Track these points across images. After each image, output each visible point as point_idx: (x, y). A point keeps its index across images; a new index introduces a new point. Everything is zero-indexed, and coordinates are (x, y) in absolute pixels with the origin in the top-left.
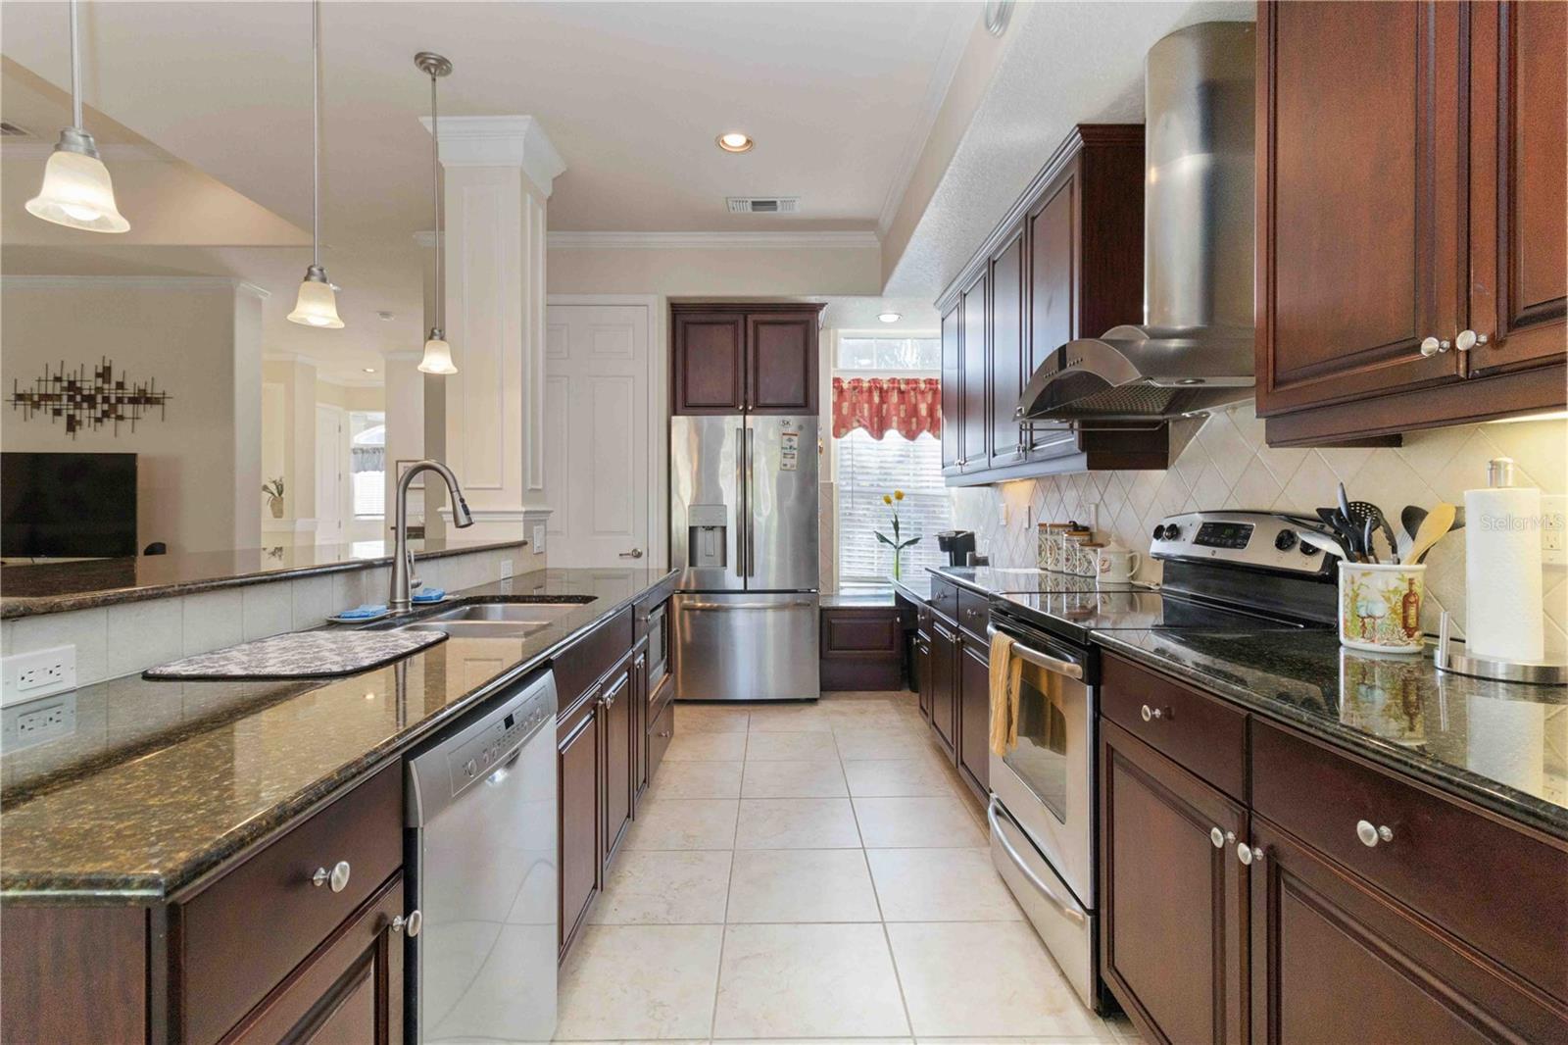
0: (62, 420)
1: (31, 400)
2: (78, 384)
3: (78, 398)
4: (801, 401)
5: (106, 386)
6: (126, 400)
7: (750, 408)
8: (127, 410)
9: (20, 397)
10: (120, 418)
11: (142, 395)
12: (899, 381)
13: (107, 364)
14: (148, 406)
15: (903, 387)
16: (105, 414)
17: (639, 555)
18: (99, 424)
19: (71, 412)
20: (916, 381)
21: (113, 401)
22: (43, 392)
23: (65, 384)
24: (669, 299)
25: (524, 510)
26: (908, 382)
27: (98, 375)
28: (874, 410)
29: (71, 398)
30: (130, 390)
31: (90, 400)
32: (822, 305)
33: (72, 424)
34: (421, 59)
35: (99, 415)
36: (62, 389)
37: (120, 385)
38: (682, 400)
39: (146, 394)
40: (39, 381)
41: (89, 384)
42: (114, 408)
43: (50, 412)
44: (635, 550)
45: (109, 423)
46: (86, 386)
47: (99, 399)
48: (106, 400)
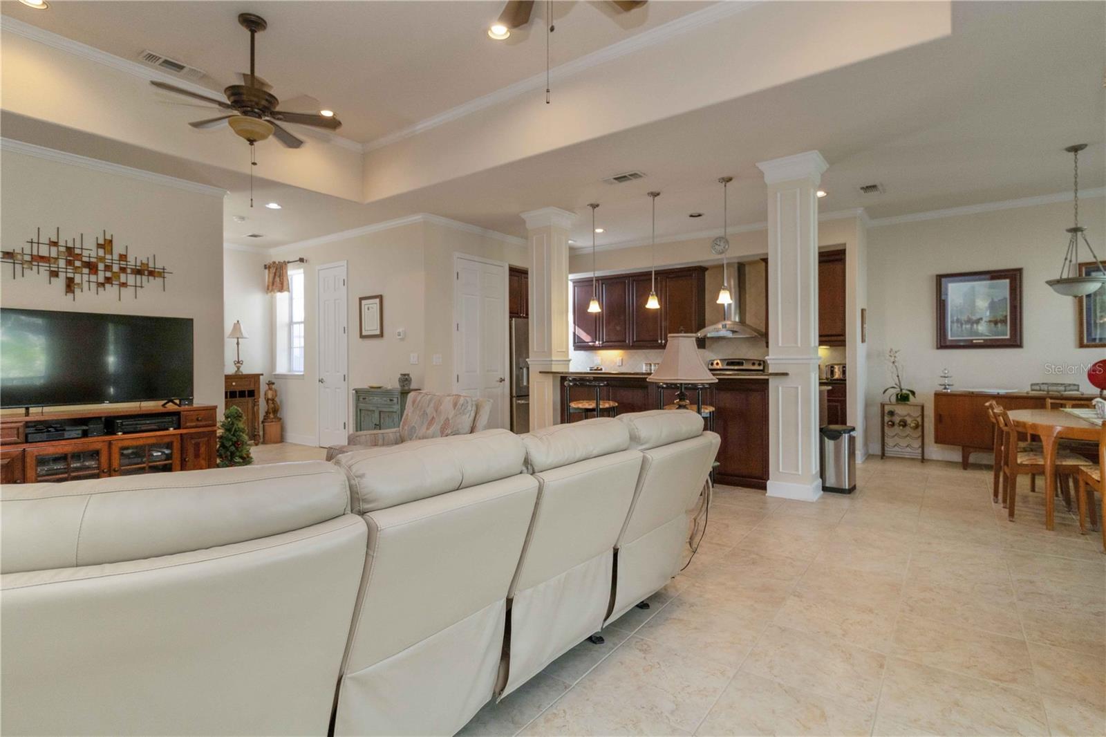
0: (61, 282)
1: (23, 258)
2: (78, 251)
3: (78, 264)
5: (108, 256)
6: (129, 271)
8: (130, 279)
10: (124, 285)
11: (146, 268)
13: (108, 237)
14: (151, 278)
18: (101, 289)
19: (70, 275)
21: (116, 268)
22: (35, 253)
23: (62, 249)
27: (99, 246)
29: (69, 263)
30: (132, 262)
33: (70, 286)
35: (101, 280)
36: (59, 253)
37: (123, 257)
39: (148, 267)
40: (29, 242)
41: (90, 252)
42: (117, 276)
43: (45, 272)
45: (112, 289)
46: (85, 253)
47: (101, 266)
48: (108, 268)
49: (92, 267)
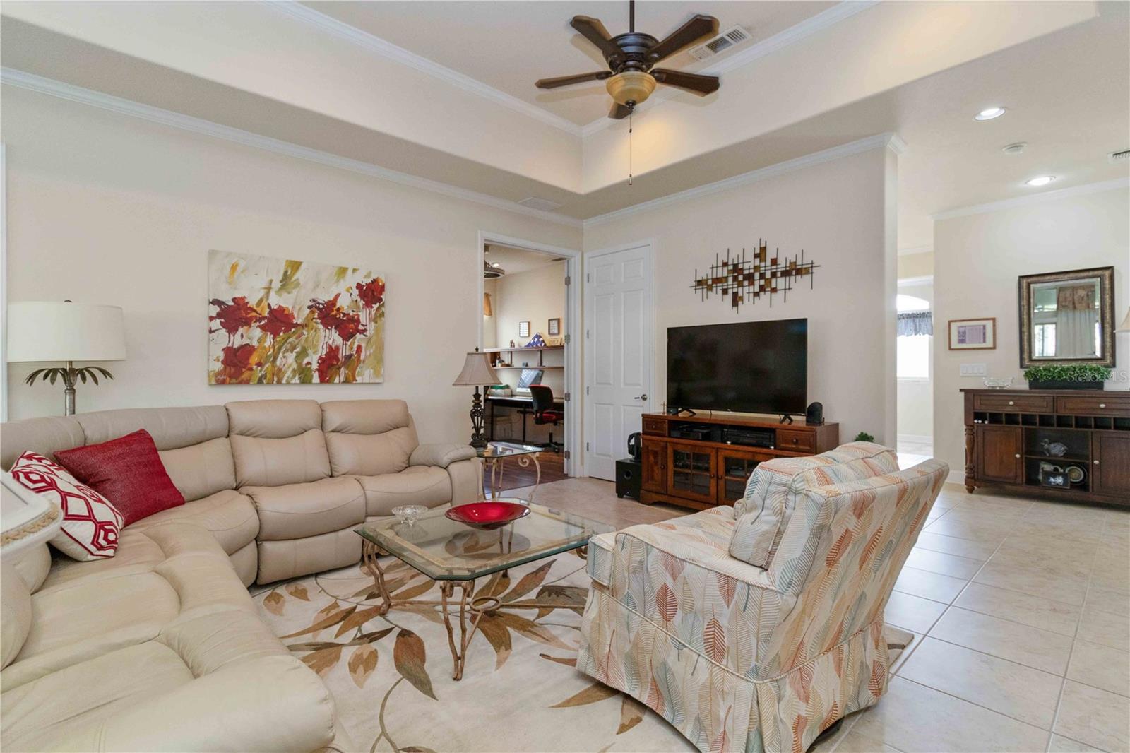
0: (729, 297)
1: (706, 284)
2: (740, 266)
3: (741, 278)
5: (762, 264)
6: (779, 274)
8: (780, 282)
9: (699, 283)
10: (774, 290)
11: (793, 267)
13: (763, 245)
14: (799, 277)
16: (762, 288)
18: (756, 298)
19: (735, 290)
21: (768, 275)
22: (714, 276)
23: (731, 267)
27: (756, 256)
29: (735, 279)
30: (782, 264)
33: (736, 300)
35: (757, 289)
36: (729, 272)
37: (775, 261)
39: (796, 266)
40: (712, 268)
41: (749, 265)
42: (768, 282)
43: (720, 292)
45: (765, 297)
46: (746, 266)
47: (757, 276)
48: (762, 276)
49: (750, 278)
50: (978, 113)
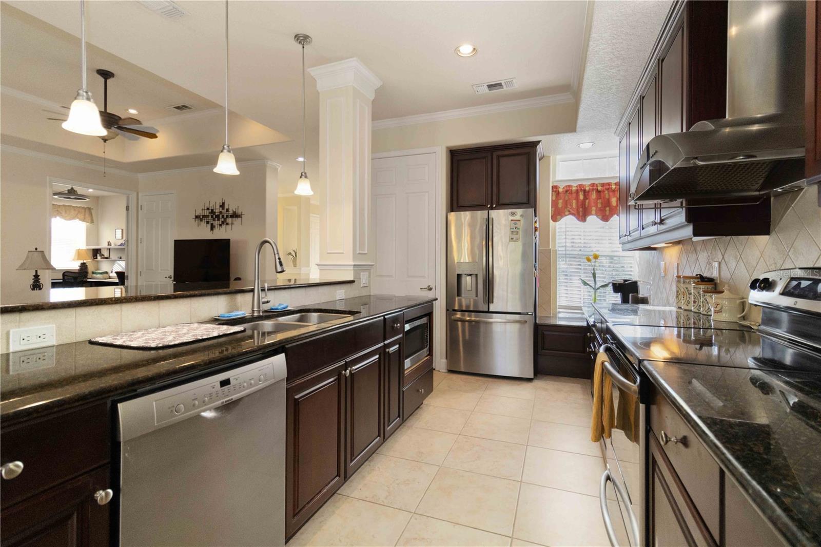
0: (209, 226)
1: (200, 217)
2: (214, 211)
3: (214, 216)
4: (525, 200)
5: (223, 211)
6: (229, 216)
7: (494, 206)
8: (229, 220)
9: (197, 217)
10: (227, 224)
11: (234, 214)
12: (597, 184)
13: (223, 202)
14: (236, 219)
15: (600, 188)
16: (223, 223)
17: (430, 289)
18: (220, 227)
19: (212, 222)
20: (609, 184)
21: (225, 217)
22: (203, 214)
23: (210, 211)
24: (447, 148)
25: (353, 264)
26: (603, 185)
27: (220, 206)
28: (580, 204)
29: (212, 217)
30: (231, 212)
31: (218, 217)
32: (538, 142)
33: (212, 228)
34: (297, 37)
35: (221, 223)
36: (210, 213)
37: (227, 210)
38: (456, 203)
39: (236, 213)
40: (202, 210)
41: (218, 210)
42: (225, 220)
43: (206, 223)
44: (429, 286)
45: (224, 226)
46: (217, 211)
47: (221, 217)
48: (223, 217)
50: (297, 158)
